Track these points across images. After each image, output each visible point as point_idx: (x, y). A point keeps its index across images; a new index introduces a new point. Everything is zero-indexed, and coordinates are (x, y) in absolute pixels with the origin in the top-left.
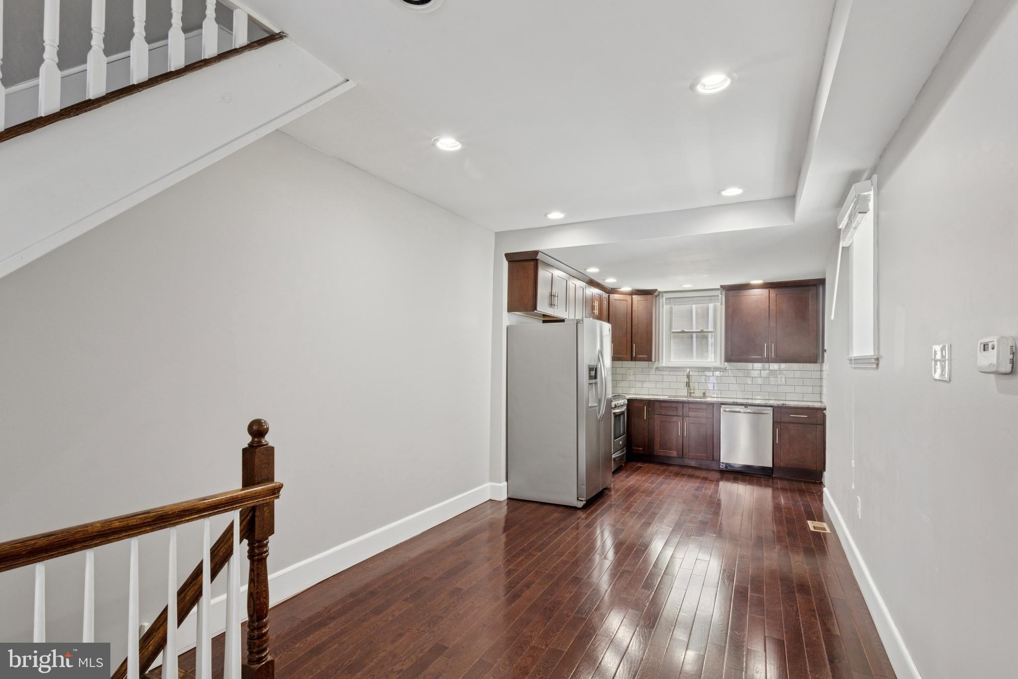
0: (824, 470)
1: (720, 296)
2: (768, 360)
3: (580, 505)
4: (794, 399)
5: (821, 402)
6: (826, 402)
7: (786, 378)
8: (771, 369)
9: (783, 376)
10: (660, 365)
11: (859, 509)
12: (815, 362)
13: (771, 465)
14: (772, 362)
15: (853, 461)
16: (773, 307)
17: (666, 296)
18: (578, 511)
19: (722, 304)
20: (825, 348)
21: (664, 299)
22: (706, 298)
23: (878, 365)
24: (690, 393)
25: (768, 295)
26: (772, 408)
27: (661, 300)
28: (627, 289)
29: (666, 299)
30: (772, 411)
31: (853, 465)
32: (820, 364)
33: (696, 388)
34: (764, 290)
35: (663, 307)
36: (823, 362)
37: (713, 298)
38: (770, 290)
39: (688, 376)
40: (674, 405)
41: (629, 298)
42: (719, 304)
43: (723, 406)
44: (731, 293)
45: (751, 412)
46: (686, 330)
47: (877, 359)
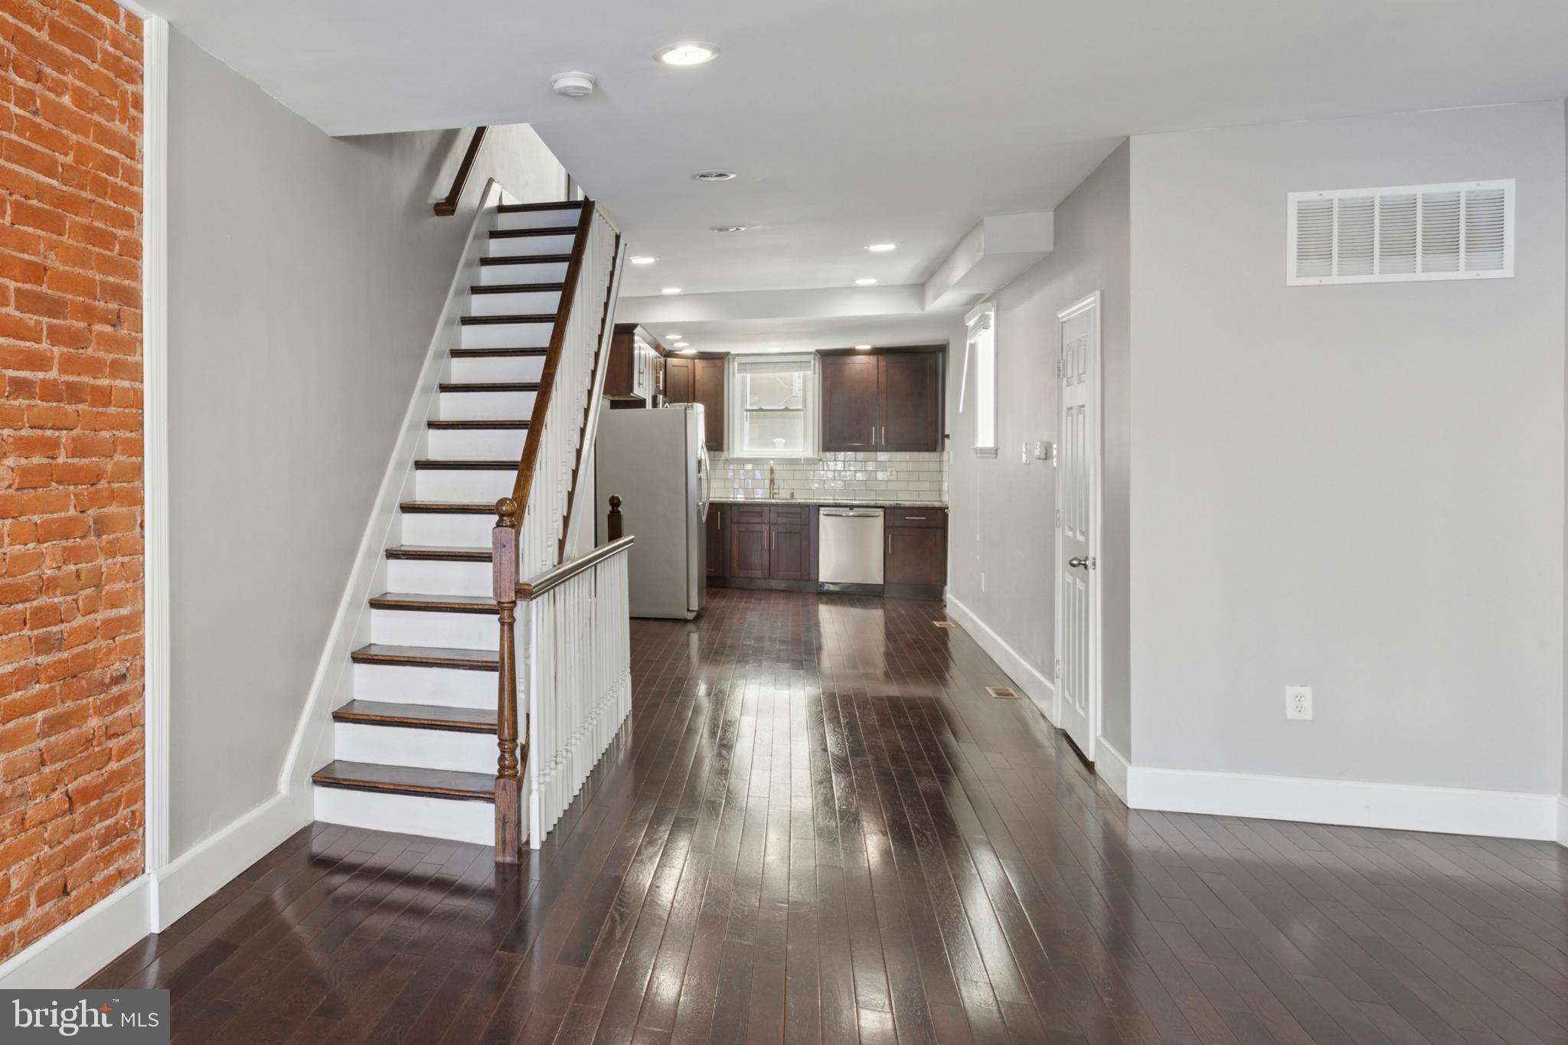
0: (945, 583)
1: (812, 362)
2: (876, 449)
3: (691, 616)
4: (908, 497)
5: (940, 501)
6: (947, 499)
7: (897, 471)
8: (879, 460)
9: (894, 469)
10: (731, 456)
11: (983, 584)
12: (934, 450)
13: (881, 581)
14: (880, 451)
15: (978, 536)
16: (882, 379)
17: (739, 360)
18: (689, 624)
19: (815, 373)
20: (946, 433)
21: (736, 364)
22: (794, 365)
23: (996, 454)
24: (774, 494)
25: (876, 364)
26: (883, 510)
27: (731, 366)
28: (691, 351)
29: (738, 364)
30: (883, 513)
31: (978, 539)
32: (938, 454)
33: (782, 487)
34: (871, 357)
35: (734, 375)
36: (943, 449)
37: (803, 364)
38: (881, 358)
39: (772, 471)
40: (758, 509)
41: (689, 362)
42: (810, 373)
43: (821, 508)
44: (830, 359)
45: (856, 515)
46: (764, 408)
47: (996, 450)
